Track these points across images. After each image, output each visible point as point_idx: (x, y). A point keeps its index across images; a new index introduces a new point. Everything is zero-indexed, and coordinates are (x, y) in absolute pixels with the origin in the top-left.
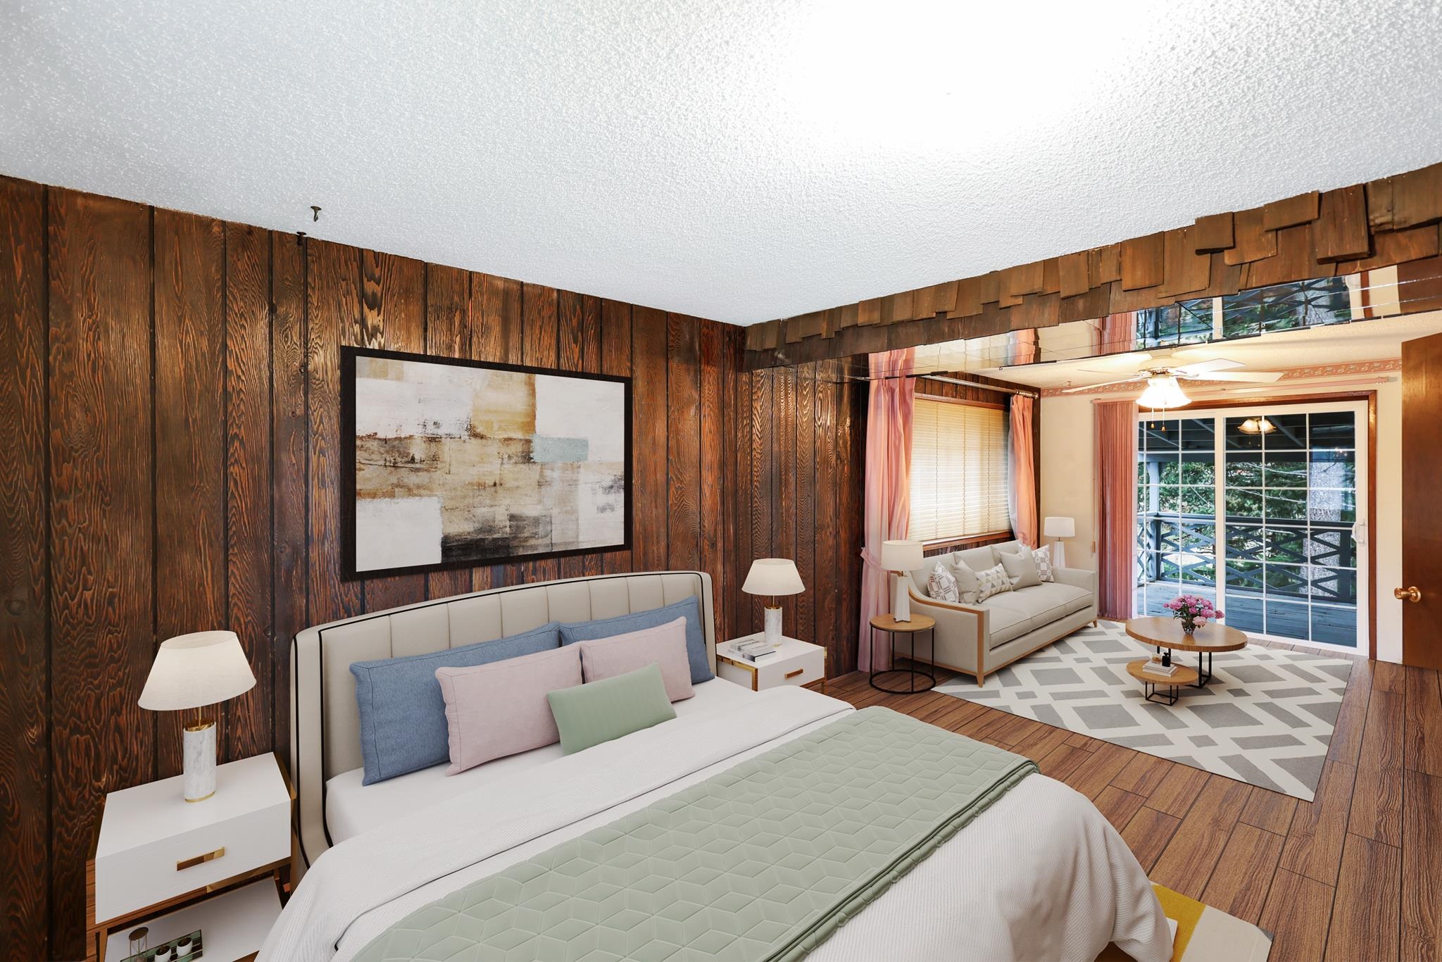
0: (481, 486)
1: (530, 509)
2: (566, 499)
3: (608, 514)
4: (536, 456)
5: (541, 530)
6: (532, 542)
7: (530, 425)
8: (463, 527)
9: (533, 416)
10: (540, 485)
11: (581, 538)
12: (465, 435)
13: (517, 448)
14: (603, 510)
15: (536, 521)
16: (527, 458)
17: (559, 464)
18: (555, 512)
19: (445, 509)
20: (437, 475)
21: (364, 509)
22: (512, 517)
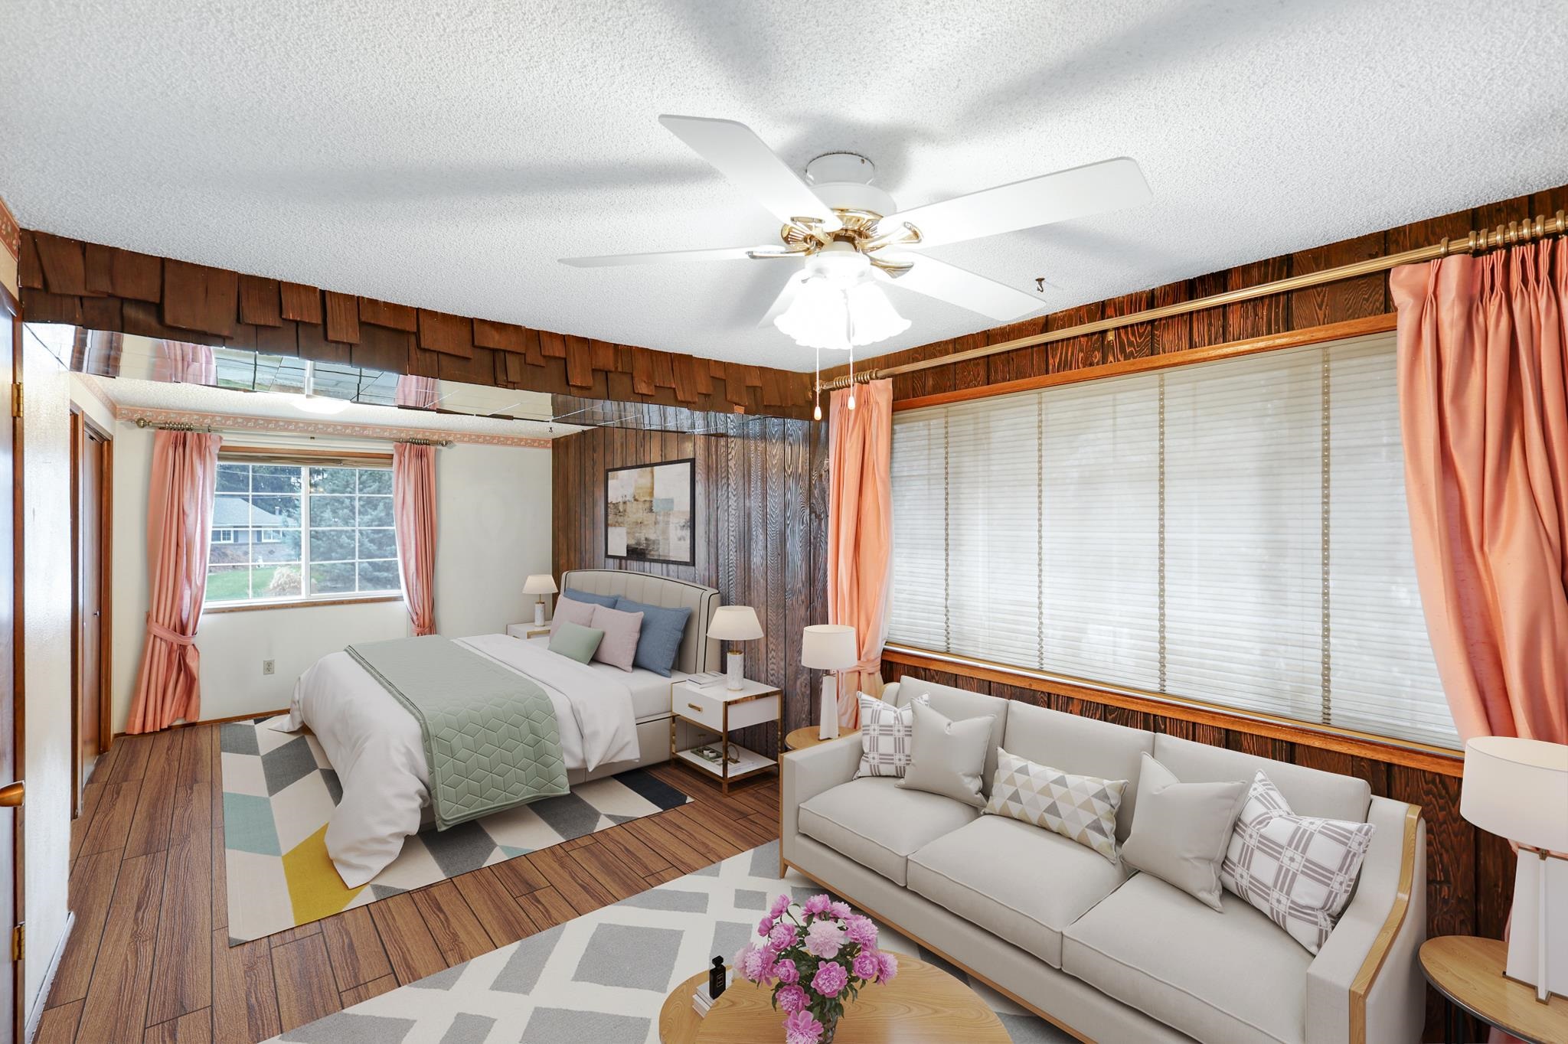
0: (637, 523)
1: (652, 537)
2: (665, 532)
3: (682, 542)
4: (654, 508)
5: (655, 547)
6: (652, 553)
7: (651, 494)
8: (632, 542)
9: (653, 488)
10: (655, 523)
11: (671, 554)
12: (633, 500)
13: (647, 505)
14: (680, 539)
15: (654, 542)
16: (651, 510)
17: (662, 513)
18: (660, 538)
19: (628, 533)
20: (626, 518)
21: (610, 530)
22: (646, 539)
